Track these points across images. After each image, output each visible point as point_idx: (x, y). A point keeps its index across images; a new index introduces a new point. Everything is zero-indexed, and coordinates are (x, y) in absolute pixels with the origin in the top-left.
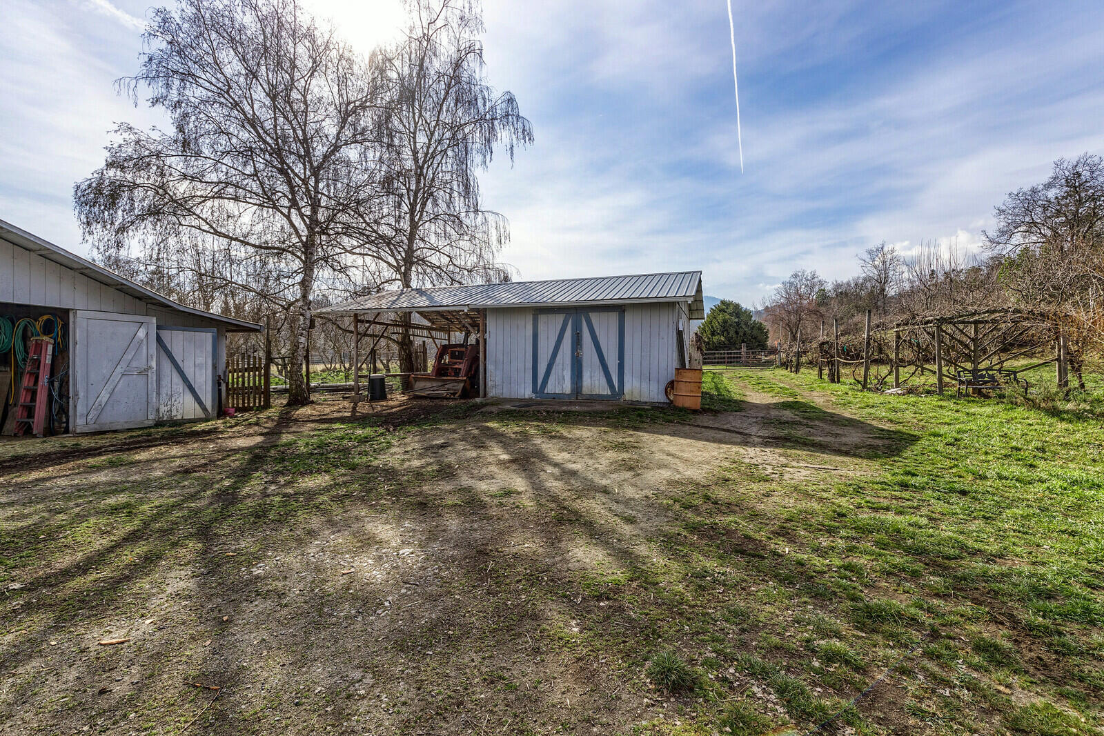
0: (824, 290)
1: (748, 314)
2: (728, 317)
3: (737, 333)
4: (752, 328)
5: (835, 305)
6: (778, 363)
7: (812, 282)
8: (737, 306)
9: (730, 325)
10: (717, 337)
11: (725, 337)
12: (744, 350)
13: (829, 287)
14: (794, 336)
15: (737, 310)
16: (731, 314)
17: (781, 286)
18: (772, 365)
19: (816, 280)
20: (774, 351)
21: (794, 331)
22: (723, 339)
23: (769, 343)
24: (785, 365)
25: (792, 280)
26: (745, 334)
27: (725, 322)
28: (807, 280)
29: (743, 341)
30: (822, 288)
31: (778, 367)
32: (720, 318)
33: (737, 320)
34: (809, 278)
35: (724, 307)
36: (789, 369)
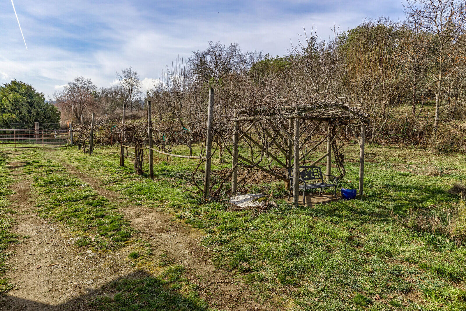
0: (96, 92)
1: (41, 97)
2: (19, 96)
3: (30, 112)
4: (45, 110)
5: (103, 102)
6: (70, 142)
7: (89, 86)
8: (29, 88)
9: (23, 105)
10: (7, 115)
11: (17, 115)
12: (36, 128)
13: (99, 91)
14: (79, 119)
15: (29, 92)
16: (23, 95)
17: (68, 86)
18: (65, 143)
19: (90, 85)
20: (65, 129)
21: (79, 116)
22: (14, 116)
23: (61, 123)
24: (78, 144)
25: (76, 82)
26: (38, 114)
27: (16, 101)
28: (85, 84)
29: (36, 120)
30: (95, 90)
31: (70, 145)
32: (11, 96)
33: (29, 100)
34: (86, 83)
35: (15, 87)
36: (82, 150)
